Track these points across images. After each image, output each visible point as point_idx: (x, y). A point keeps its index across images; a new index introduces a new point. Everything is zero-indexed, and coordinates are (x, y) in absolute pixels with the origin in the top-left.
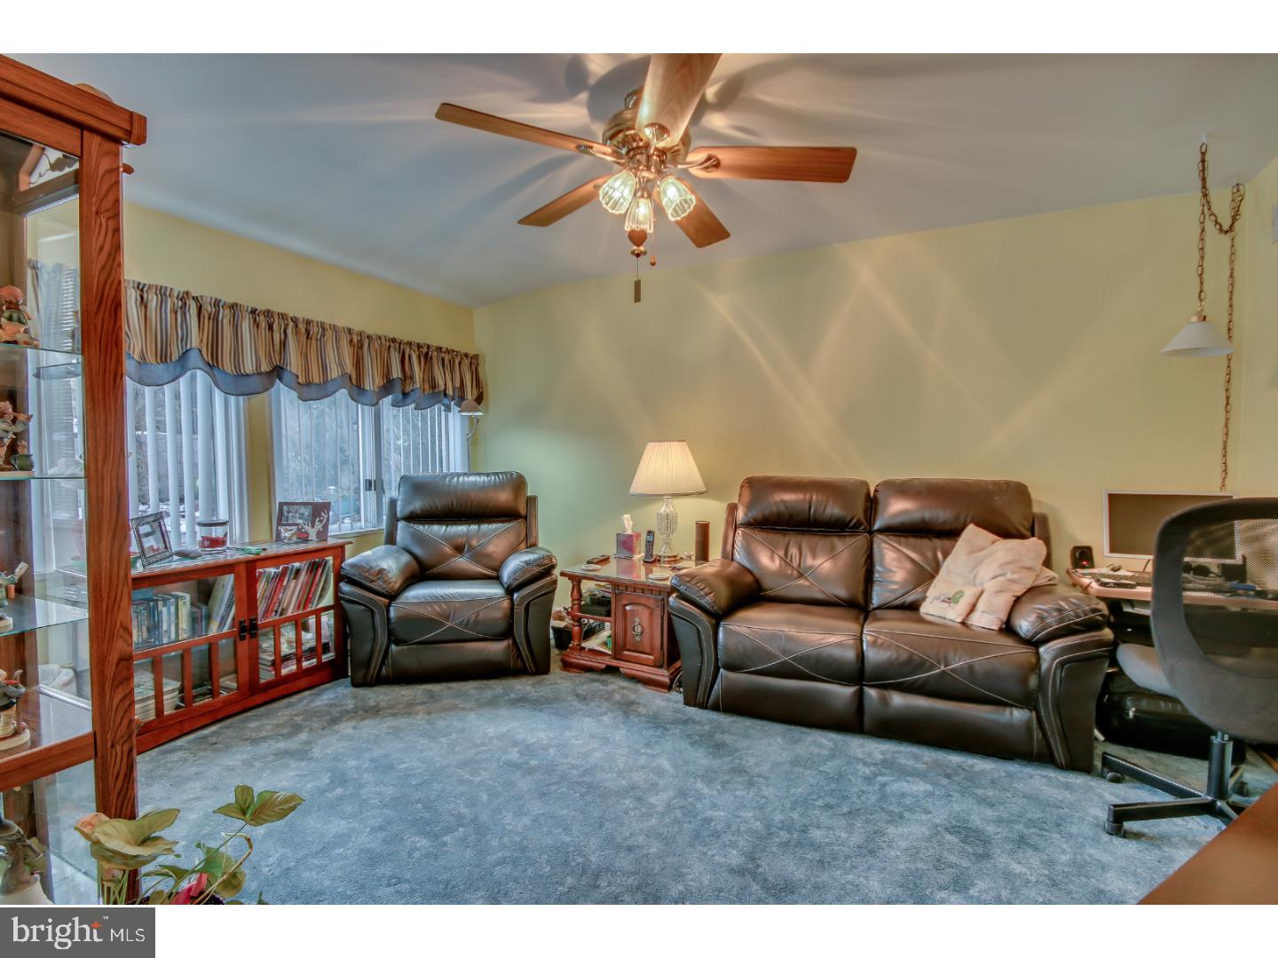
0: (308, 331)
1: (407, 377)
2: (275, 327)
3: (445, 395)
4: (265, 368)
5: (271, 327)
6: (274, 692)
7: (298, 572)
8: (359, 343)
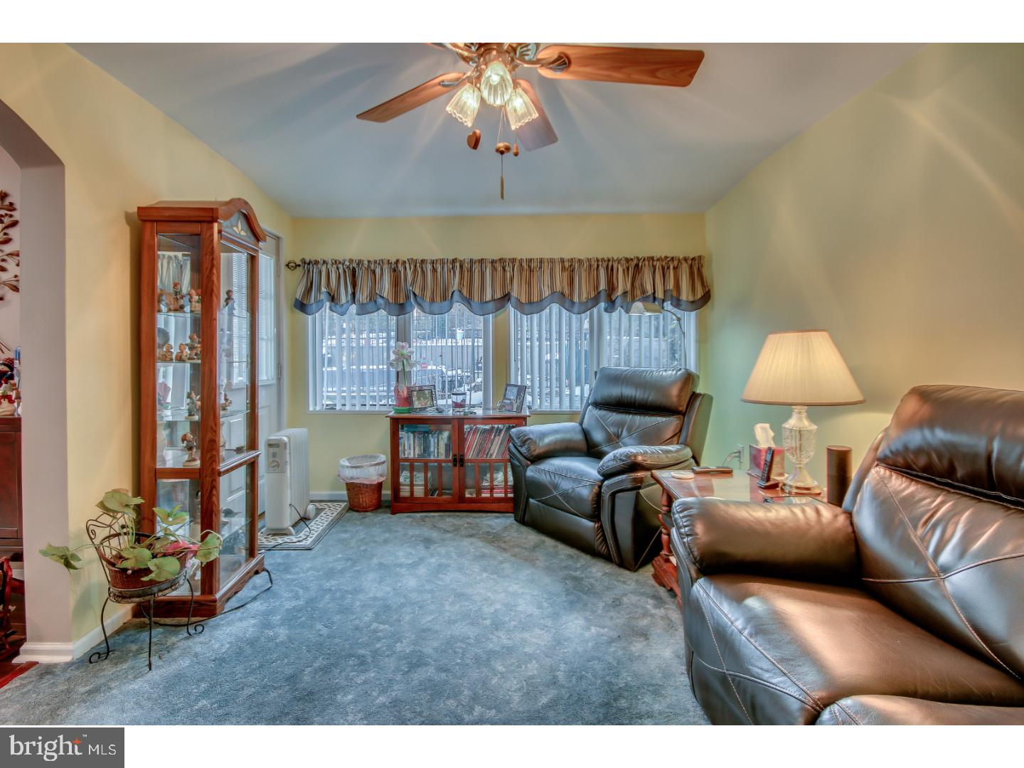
0: (530, 267)
1: (611, 288)
2: (507, 268)
3: (655, 299)
4: (498, 295)
5: (504, 268)
6: (474, 506)
7: (501, 430)
8: (570, 267)
